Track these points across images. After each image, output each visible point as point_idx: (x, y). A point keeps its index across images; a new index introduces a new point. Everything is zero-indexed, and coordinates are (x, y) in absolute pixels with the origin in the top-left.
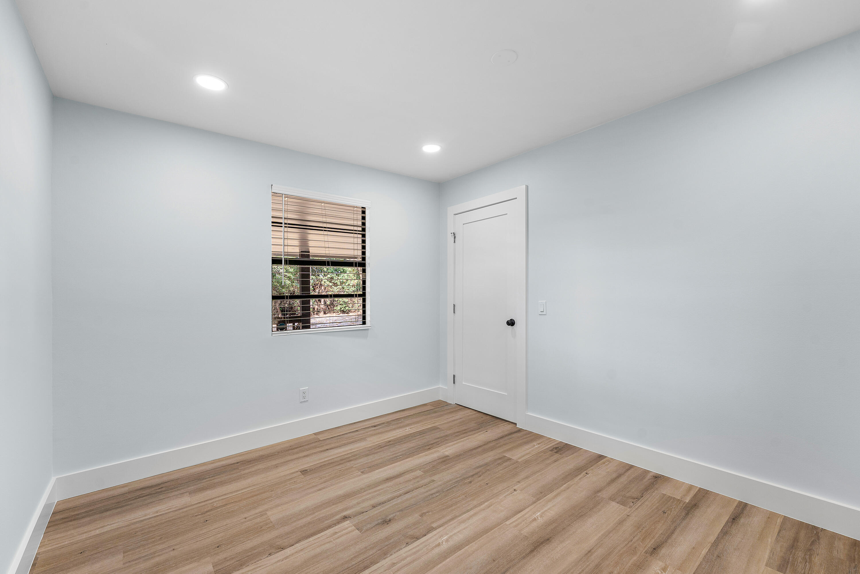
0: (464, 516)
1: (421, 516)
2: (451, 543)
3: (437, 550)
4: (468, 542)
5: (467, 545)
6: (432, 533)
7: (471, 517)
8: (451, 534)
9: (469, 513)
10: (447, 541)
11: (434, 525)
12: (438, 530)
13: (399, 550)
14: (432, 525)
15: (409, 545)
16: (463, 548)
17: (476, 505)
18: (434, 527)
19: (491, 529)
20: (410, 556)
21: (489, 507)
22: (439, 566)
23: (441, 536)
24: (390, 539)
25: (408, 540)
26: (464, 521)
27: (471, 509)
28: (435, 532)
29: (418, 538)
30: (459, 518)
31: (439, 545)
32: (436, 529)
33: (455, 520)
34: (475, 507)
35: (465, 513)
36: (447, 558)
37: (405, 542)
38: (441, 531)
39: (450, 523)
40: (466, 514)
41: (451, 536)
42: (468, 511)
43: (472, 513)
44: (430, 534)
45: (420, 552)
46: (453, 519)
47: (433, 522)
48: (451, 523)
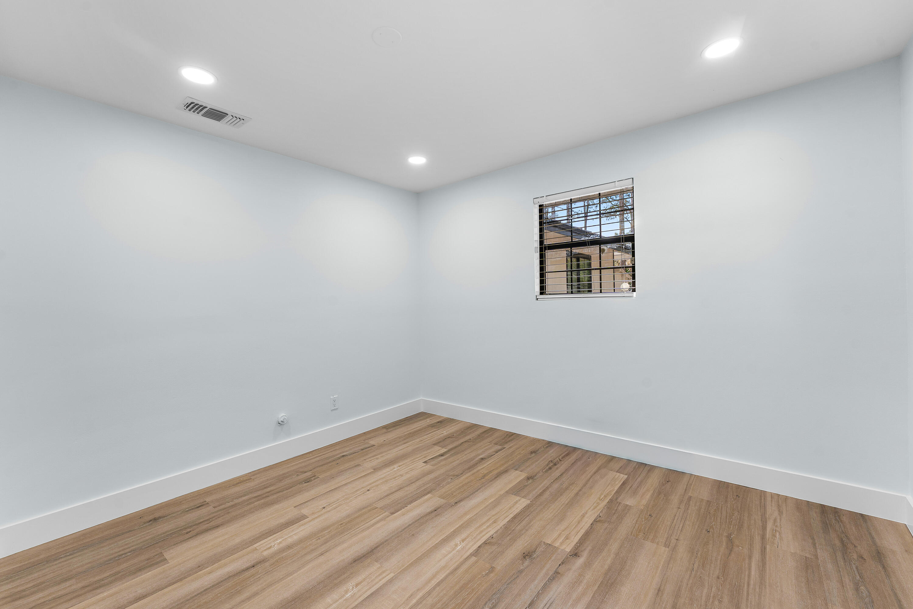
0: (443, 576)
1: (492, 569)
2: (452, 543)
3: (464, 536)
4: (436, 547)
5: (436, 544)
6: (473, 550)
7: (434, 576)
8: (454, 552)
9: (438, 581)
10: (456, 545)
11: (474, 559)
12: (468, 553)
13: (496, 532)
14: (477, 558)
15: (490, 537)
16: (440, 541)
17: (429, 595)
18: (473, 556)
19: (412, 565)
20: (485, 529)
21: (412, 595)
22: (457, 526)
23: (463, 548)
24: (510, 539)
25: (492, 540)
26: (443, 568)
27: (434, 588)
28: (471, 551)
29: (485, 543)
30: (448, 572)
31: (463, 541)
32: (470, 554)
33: (452, 568)
34: (429, 593)
35: (442, 581)
36: (453, 531)
37: (495, 538)
38: (464, 554)
39: (458, 563)
40: (441, 578)
41: (453, 550)
42: (438, 584)
43: (433, 582)
44: (475, 549)
45: (477, 533)
46: (456, 569)
47: (476, 562)
48: (456, 564)
